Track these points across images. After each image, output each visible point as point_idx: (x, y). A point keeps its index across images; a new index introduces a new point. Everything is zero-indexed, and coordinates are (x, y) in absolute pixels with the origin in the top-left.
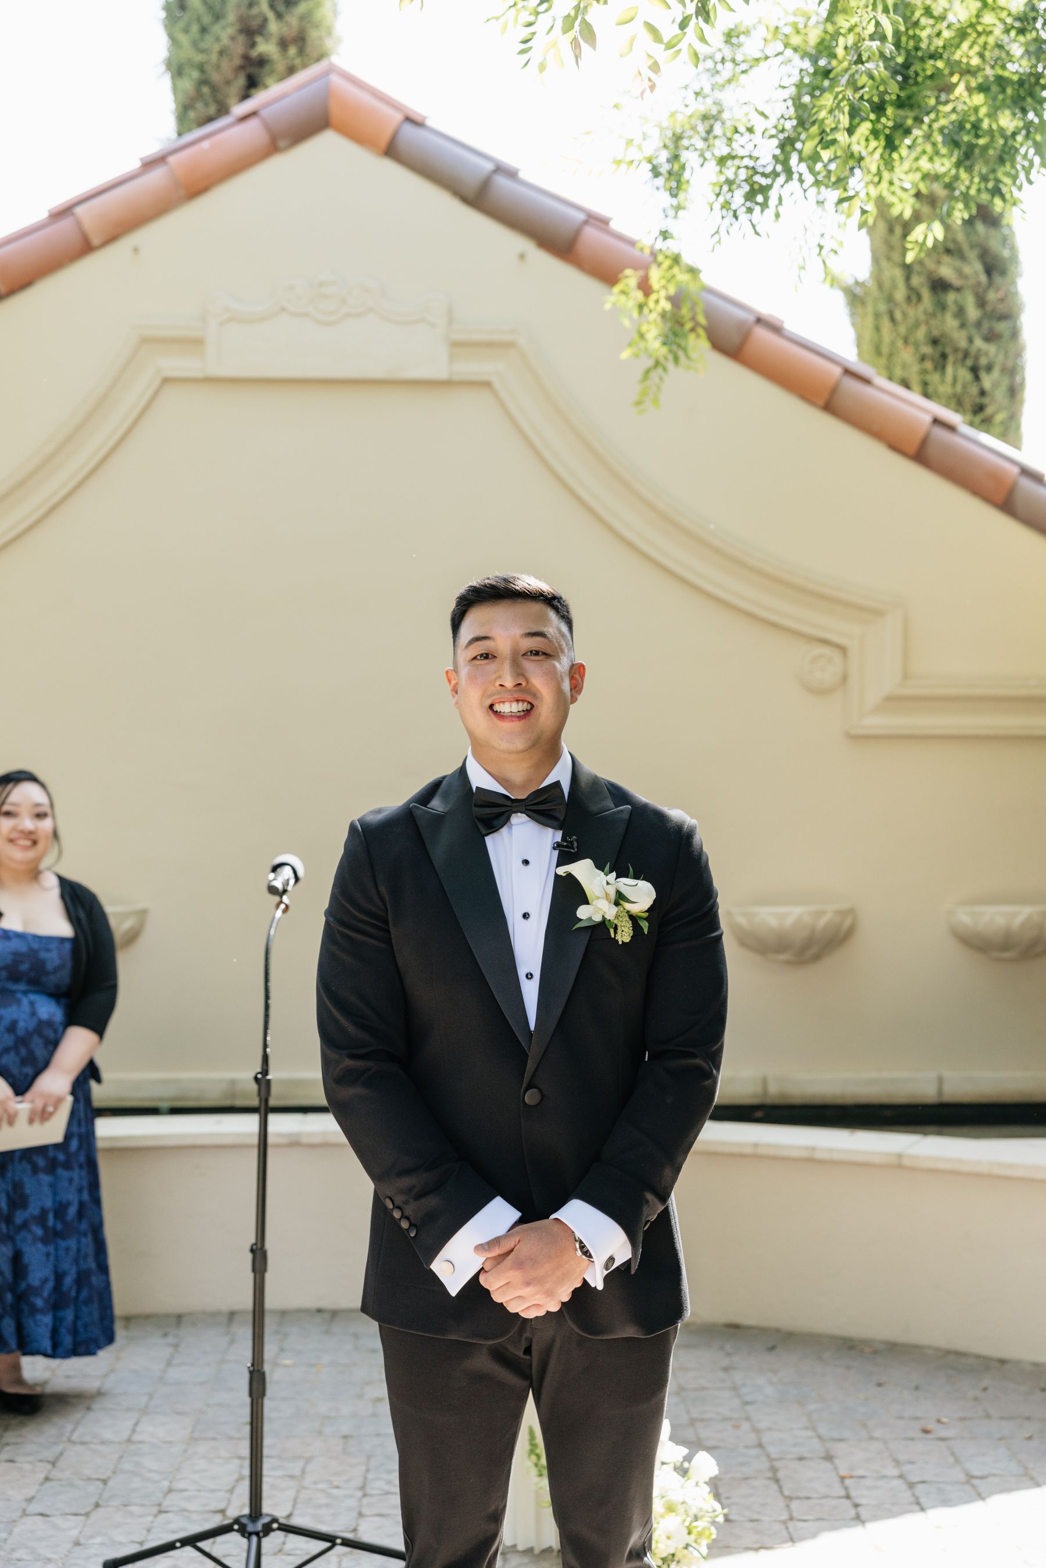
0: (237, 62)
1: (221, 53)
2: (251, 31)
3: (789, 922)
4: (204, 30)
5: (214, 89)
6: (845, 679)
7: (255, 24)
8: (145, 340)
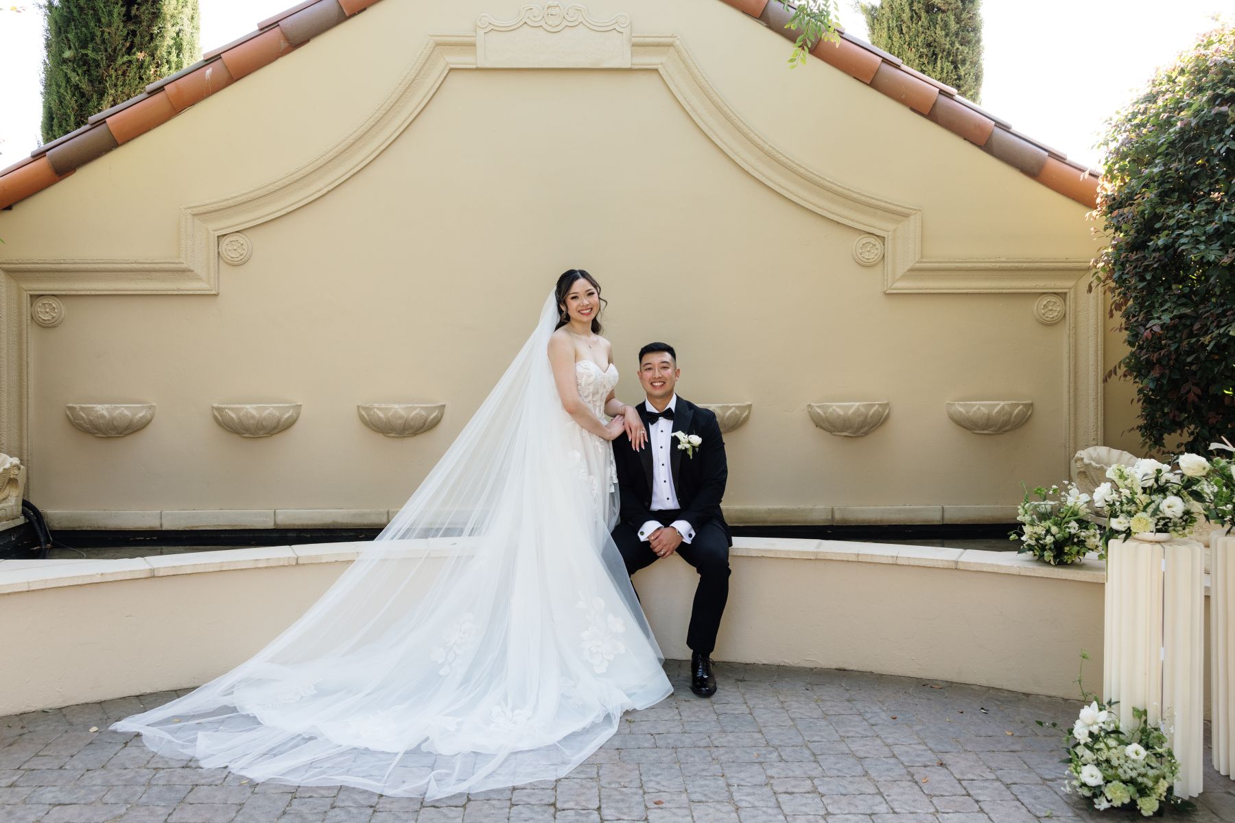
3: (850, 411)
6: (884, 257)
8: (438, 44)
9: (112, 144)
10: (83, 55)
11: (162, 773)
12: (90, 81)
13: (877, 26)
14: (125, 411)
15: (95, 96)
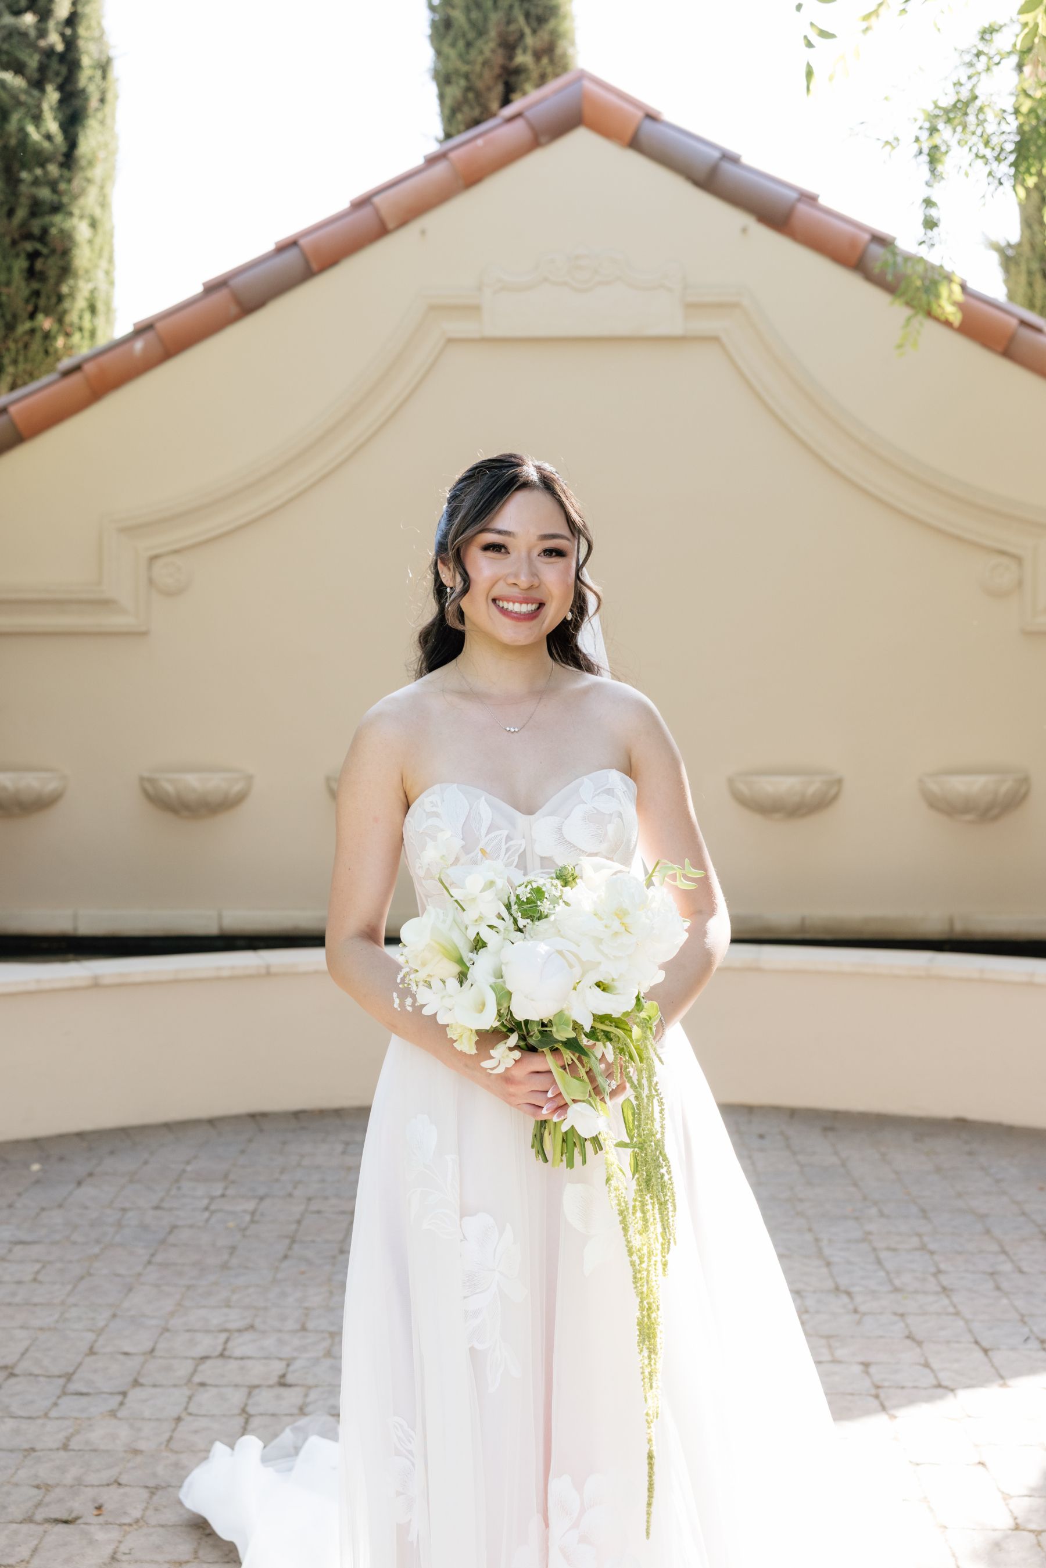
0: (497, 71)
1: (485, 63)
2: (510, 45)
4: (469, 45)
5: (478, 95)
6: (1020, 583)
7: (512, 39)
8: (433, 308)
9: (16, 436)
11: (130, 1214)
13: (1013, 269)
14: (31, 783)
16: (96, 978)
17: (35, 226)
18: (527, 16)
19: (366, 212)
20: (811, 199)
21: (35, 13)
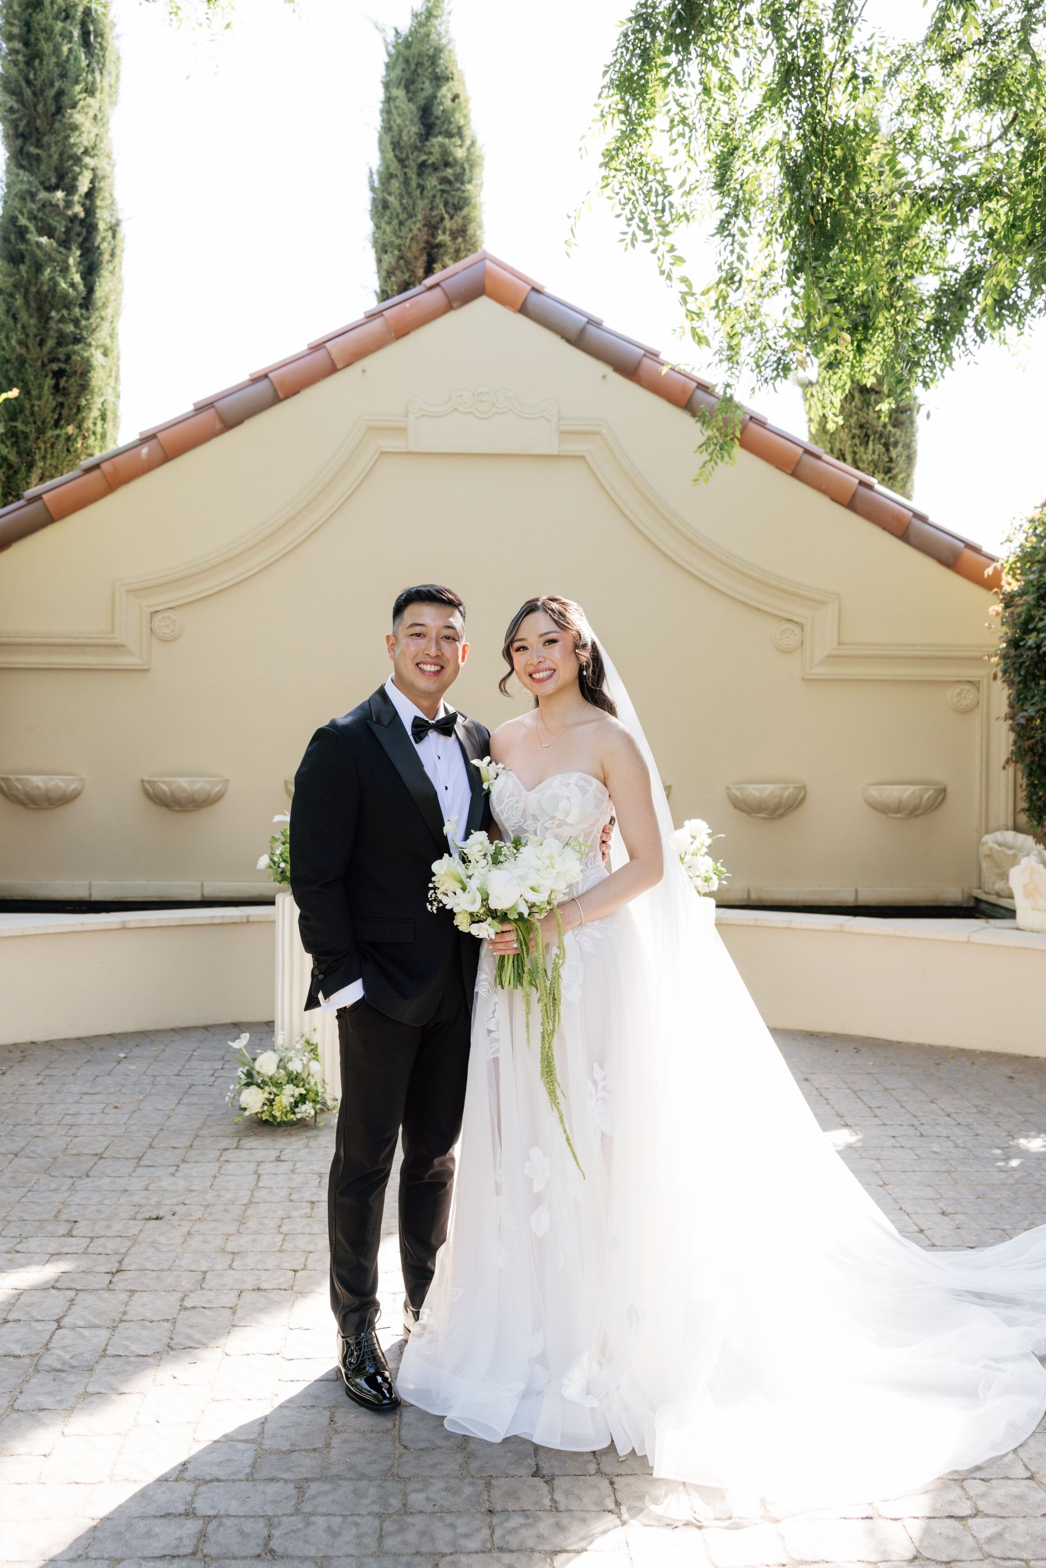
0: (423, 245)
1: (412, 239)
2: (433, 226)
3: (766, 793)
4: (401, 224)
5: (408, 263)
6: (802, 643)
7: (434, 221)
8: (370, 428)
9: (48, 518)
10: (12, 427)
11: (159, 1078)
12: (18, 453)
14: (58, 783)
15: (23, 468)
16: (124, 922)
17: (61, 353)
18: (446, 204)
19: (320, 354)
20: (654, 355)
21: (63, 191)
